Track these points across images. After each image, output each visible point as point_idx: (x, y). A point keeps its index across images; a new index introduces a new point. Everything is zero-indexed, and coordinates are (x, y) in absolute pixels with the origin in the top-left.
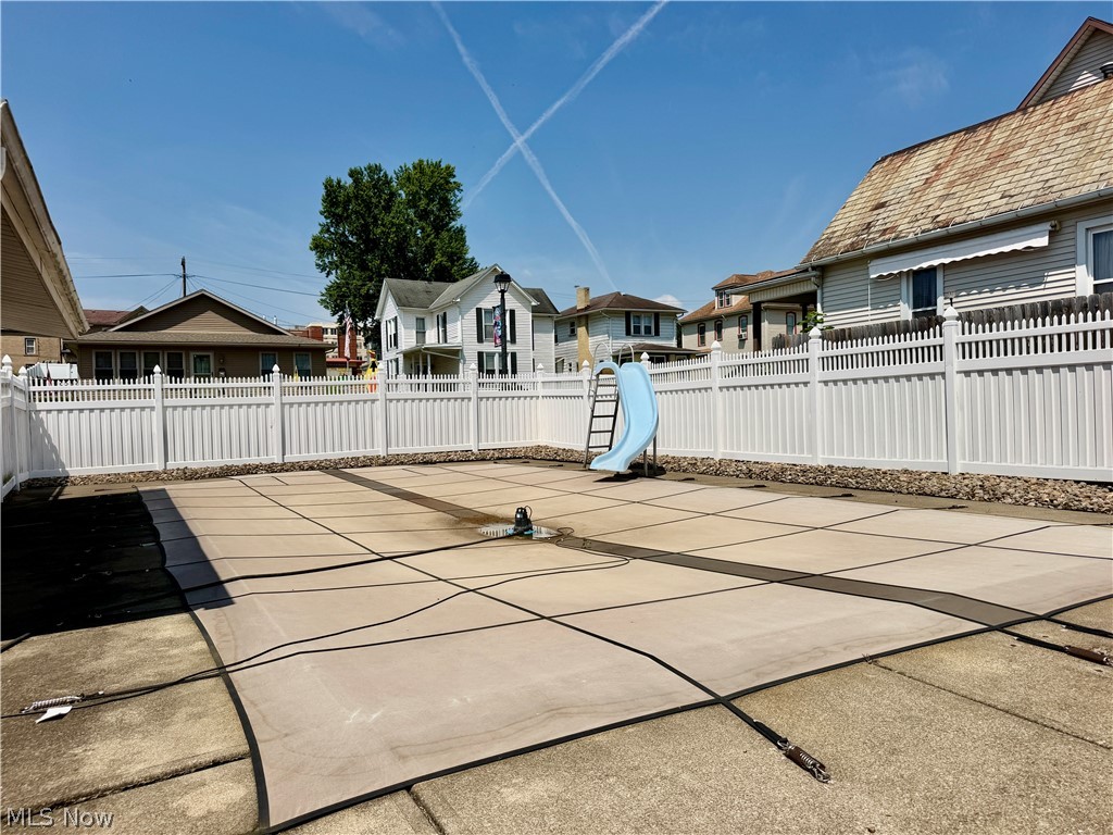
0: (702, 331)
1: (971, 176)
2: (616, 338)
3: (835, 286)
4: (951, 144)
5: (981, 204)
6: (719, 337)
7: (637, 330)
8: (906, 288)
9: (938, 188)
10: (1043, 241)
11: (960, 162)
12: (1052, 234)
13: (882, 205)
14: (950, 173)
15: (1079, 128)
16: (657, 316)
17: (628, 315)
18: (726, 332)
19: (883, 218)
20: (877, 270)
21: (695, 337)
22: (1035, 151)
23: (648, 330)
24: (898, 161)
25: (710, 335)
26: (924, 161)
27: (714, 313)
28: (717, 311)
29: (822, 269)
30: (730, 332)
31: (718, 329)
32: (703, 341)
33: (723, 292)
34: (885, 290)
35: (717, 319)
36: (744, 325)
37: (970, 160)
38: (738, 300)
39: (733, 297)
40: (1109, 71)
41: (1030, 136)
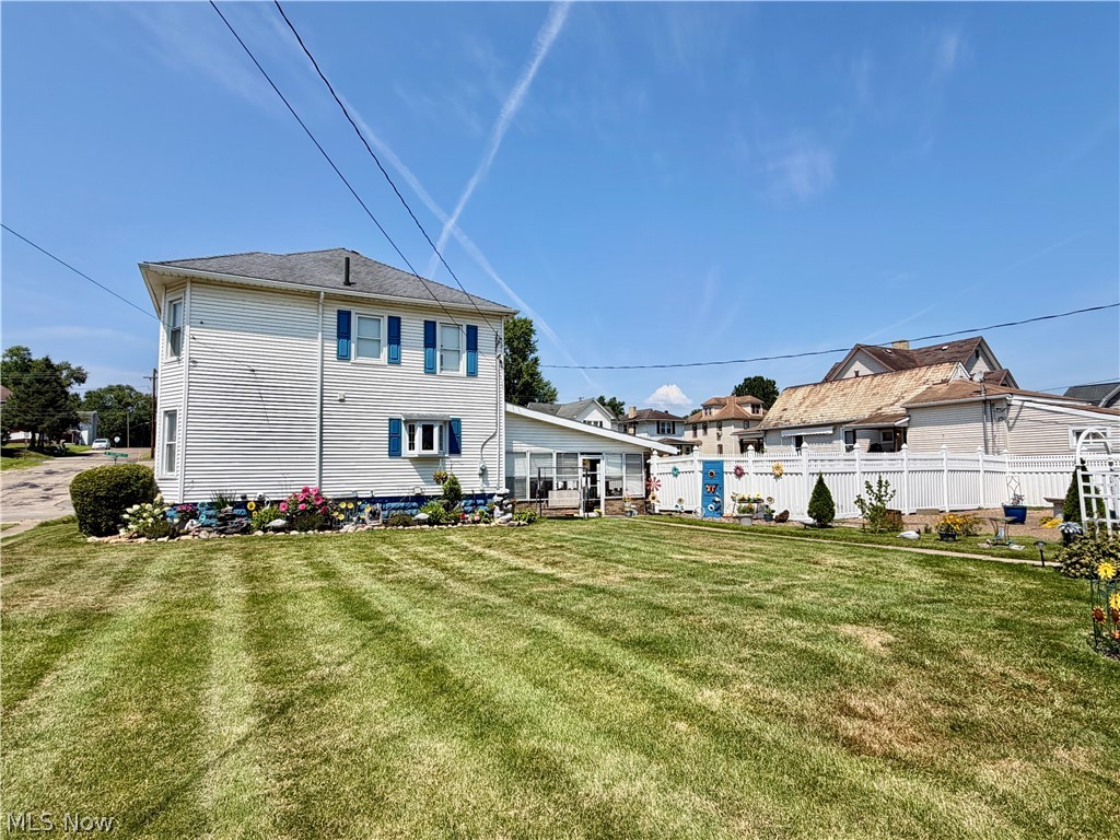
0: (695, 429)
1: (814, 405)
2: (651, 435)
3: (770, 436)
4: (809, 388)
5: (814, 418)
6: (705, 433)
7: (663, 431)
8: (794, 441)
9: (803, 408)
10: (831, 432)
11: (811, 398)
12: (834, 430)
13: (785, 410)
14: (807, 402)
15: (844, 395)
16: (673, 423)
17: (658, 422)
18: (709, 430)
19: (786, 415)
20: (785, 434)
21: (691, 432)
22: (831, 401)
23: (669, 431)
24: (792, 391)
25: (700, 432)
26: (800, 393)
27: (702, 419)
28: (704, 418)
29: (766, 431)
30: (712, 431)
31: (705, 428)
32: (695, 435)
33: (707, 407)
34: (786, 441)
35: (705, 422)
36: (720, 427)
37: (814, 398)
38: (715, 412)
39: (713, 410)
40: (857, 373)
41: (831, 394)
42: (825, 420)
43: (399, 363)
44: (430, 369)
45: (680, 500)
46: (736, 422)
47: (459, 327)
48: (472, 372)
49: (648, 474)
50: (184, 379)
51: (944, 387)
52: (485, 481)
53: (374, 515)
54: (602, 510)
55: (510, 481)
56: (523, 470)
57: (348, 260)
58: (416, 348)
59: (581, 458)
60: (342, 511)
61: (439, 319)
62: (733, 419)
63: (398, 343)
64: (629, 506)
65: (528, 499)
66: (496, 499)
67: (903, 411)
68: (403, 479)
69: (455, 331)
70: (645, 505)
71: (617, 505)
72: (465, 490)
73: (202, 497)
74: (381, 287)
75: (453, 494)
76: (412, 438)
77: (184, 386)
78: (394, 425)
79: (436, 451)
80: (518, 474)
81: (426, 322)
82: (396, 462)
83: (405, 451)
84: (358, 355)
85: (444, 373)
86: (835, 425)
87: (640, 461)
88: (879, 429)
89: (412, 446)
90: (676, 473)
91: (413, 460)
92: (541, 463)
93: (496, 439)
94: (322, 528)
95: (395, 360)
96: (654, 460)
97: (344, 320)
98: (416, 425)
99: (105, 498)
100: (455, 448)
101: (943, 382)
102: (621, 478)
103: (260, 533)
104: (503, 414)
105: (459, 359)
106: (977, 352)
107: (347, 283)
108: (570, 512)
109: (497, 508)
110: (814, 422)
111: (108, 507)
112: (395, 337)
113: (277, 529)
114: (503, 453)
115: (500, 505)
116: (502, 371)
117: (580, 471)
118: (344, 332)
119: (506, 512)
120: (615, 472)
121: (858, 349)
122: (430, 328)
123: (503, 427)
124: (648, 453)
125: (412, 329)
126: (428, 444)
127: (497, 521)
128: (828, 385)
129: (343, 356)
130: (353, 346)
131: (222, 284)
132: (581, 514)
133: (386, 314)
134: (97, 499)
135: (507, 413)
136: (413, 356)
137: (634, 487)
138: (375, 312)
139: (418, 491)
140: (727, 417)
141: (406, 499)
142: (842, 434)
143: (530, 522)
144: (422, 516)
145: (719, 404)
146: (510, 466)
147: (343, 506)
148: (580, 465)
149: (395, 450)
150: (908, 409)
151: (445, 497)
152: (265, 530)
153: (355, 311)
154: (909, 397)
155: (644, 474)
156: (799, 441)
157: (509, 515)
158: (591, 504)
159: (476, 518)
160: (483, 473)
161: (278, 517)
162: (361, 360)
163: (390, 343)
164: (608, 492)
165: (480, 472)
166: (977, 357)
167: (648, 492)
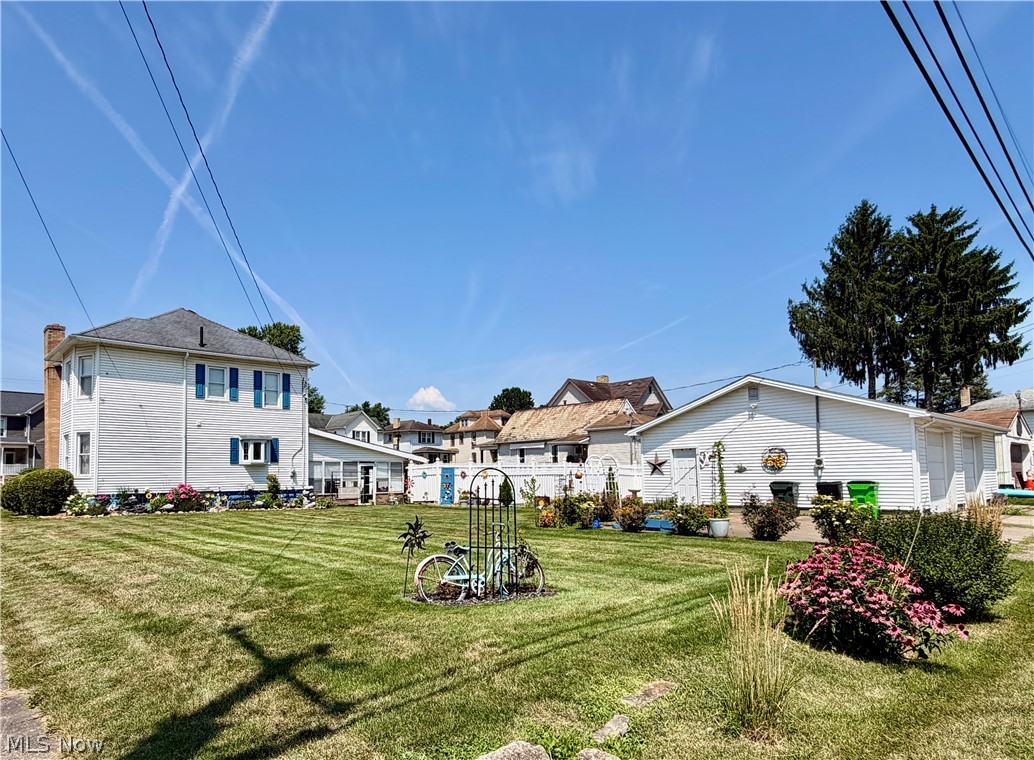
0: (453, 439)
1: (533, 425)
2: (414, 445)
3: (502, 449)
5: (533, 435)
6: (462, 442)
7: (424, 440)
8: (518, 452)
9: (526, 427)
10: (543, 447)
11: (532, 420)
13: (514, 428)
14: (529, 423)
15: (554, 419)
16: (433, 433)
17: (420, 432)
18: (465, 440)
19: (514, 433)
20: (512, 447)
21: (449, 442)
23: (429, 440)
25: (457, 441)
26: (526, 415)
27: (459, 430)
28: (461, 429)
29: (499, 445)
30: (468, 441)
31: (461, 438)
32: (453, 444)
33: (464, 419)
34: (513, 453)
35: (461, 433)
36: (474, 437)
37: (534, 420)
38: (471, 424)
39: (469, 422)
40: (565, 402)
41: (546, 417)
42: (539, 438)
43: (237, 400)
44: (258, 404)
45: (426, 493)
46: (488, 433)
47: (276, 375)
48: (286, 406)
49: (406, 477)
50: (96, 411)
51: (614, 416)
52: (295, 481)
53: (224, 503)
54: (374, 500)
55: (311, 481)
56: (320, 473)
57: (202, 328)
58: (246, 389)
59: (360, 466)
60: (207, 499)
61: (264, 369)
62: (485, 430)
63: (237, 387)
64: (392, 498)
65: (323, 493)
66: (305, 492)
67: (586, 433)
68: (240, 480)
69: (274, 378)
70: (404, 498)
71: (384, 498)
72: (282, 487)
73: (113, 491)
74: (223, 346)
75: (275, 490)
76: (246, 451)
77: (97, 417)
78: (234, 442)
79: (262, 460)
80: (316, 477)
81: (255, 372)
82: (235, 468)
83: (242, 460)
84: (209, 394)
85: (267, 407)
86: (545, 441)
87: (401, 467)
88: (574, 445)
89: (246, 457)
90: (425, 475)
91: (246, 466)
92: (332, 469)
93: (302, 452)
94: (197, 510)
95: (234, 398)
96: (411, 467)
97: (200, 370)
98: (249, 443)
99: (49, 491)
100: (274, 458)
101: (615, 412)
102: (387, 479)
103: (159, 513)
104: (307, 435)
105: (277, 397)
106: (650, 388)
107: (202, 345)
108: (352, 502)
109: (306, 498)
110: (533, 438)
111: (51, 497)
112: (234, 383)
113: (169, 510)
114: (307, 462)
115: (308, 496)
116: (307, 405)
117: (359, 474)
118: (200, 380)
119: (311, 501)
120: (383, 475)
121: (569, 384)
122: (258, 376)
123: (307, 444)
124: (406, 462)
125: (246, 377)
126: (257, 455)
127: (306, 507)
128: (545, 410)
129: (200, 395)
130: (206, 388)
131: (120, 347)
132: (360, 503)
133: (228, 366)
134: (45, 491)
135: (310, 434)
136: (247, 396)
137: (396, 486)
138: (220, 365)
139: (250, 488)
140: (479, 428)
141: (242, 493)
142: (550, 448)
143: (328, 507)
144: (260, 503)
145: (475, 416)
146: (311, 472)
147: (208, 496)
148: (359, 470)
149: (234, 460)
150: (589, 432)
151: (269, 491)
152: (161, 511)
153: (208, 365)
154: (593, 422)
155: (403, 477)
156: (522, 453)
157: (314, 503)
158: (366, 497)
159: (293, 505)
160: (294, 475)
161: (167, 503)
162: (212, 398)
163: (231, 387)
164: (378, 490)
165: (291, 474)
166: (650, 392)
167: (406, 489)
